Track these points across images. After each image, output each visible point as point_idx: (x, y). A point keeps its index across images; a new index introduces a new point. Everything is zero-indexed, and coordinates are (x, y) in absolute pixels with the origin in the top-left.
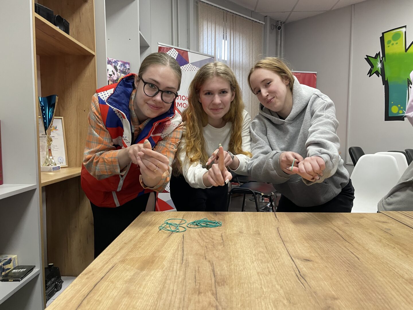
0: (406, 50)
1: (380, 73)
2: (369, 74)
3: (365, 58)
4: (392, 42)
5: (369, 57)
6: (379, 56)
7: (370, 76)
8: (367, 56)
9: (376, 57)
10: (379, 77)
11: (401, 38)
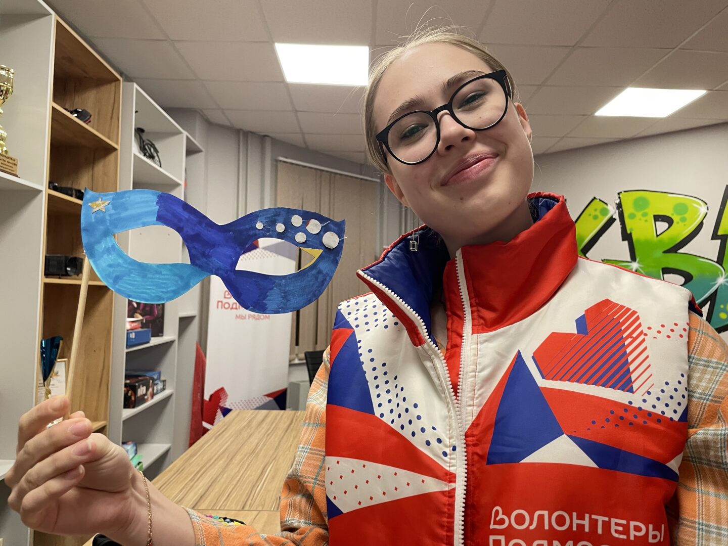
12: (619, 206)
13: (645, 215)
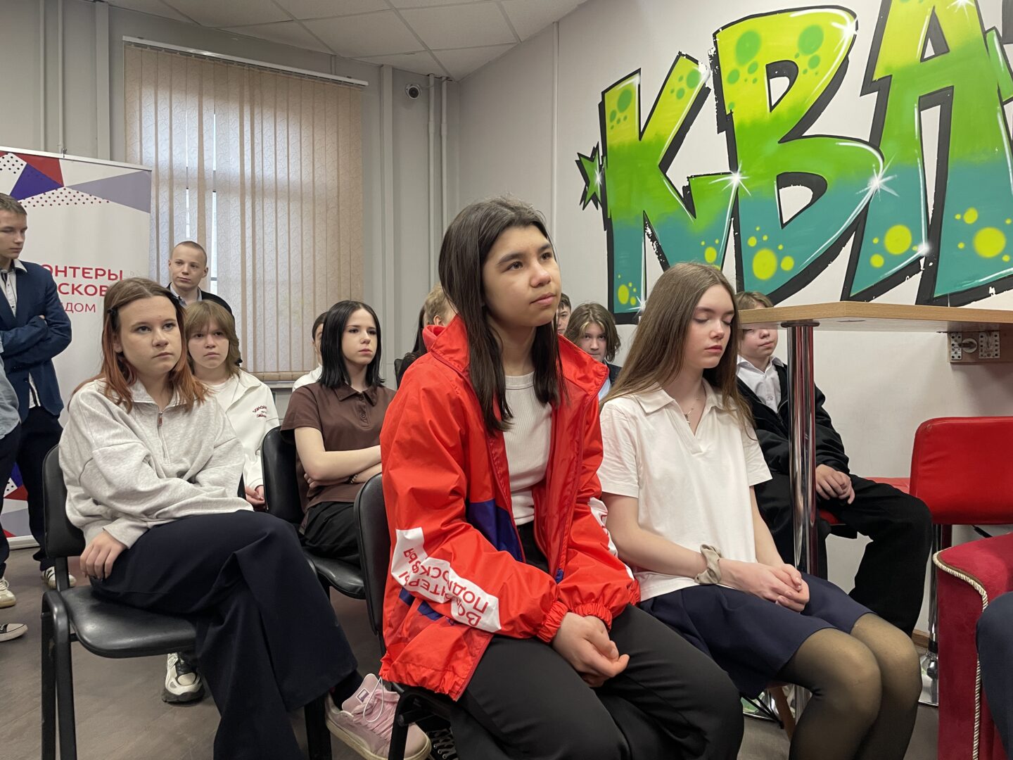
0: (641, 134)
1: (600, 199)
2: (583, 203)
3: (576, 161)
4: (619, 115)
5: (582, 159)
6: (597, 155)
7: (583, 209)
8: (579, 155)
9: (592, 159)
10: (597, 209)
11: (632, 104)
12: (715, 60)
13: (752, 69)
